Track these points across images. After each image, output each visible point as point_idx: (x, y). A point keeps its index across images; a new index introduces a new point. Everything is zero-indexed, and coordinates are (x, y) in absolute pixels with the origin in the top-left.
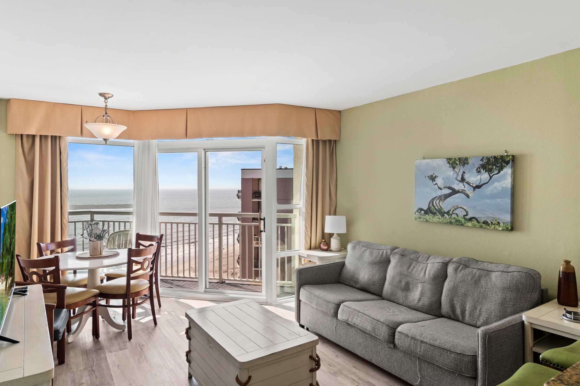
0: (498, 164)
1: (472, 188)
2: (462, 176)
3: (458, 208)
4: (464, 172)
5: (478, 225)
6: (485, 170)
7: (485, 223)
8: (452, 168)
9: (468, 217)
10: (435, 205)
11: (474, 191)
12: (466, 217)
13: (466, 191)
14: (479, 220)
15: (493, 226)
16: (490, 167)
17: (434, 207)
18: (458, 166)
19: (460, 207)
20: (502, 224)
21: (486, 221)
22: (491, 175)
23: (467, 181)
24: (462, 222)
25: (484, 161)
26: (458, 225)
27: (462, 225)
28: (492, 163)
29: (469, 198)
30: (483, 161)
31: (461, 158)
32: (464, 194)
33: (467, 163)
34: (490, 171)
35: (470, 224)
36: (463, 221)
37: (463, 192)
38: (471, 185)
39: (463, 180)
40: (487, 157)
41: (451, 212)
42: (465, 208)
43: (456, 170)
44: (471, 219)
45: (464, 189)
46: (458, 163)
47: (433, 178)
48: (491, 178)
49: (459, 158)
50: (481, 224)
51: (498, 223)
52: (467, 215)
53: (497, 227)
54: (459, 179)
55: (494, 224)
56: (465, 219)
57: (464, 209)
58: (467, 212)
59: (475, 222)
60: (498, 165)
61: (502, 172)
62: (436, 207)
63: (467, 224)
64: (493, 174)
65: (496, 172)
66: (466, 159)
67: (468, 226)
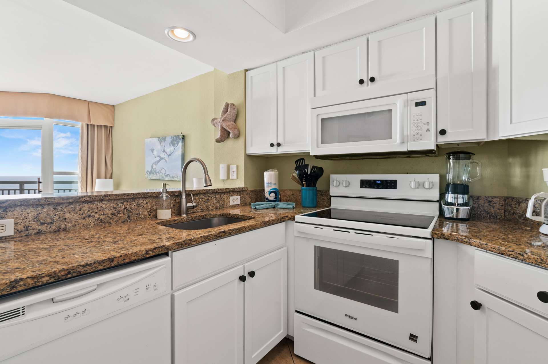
0: (177, 140)
2: (164, 148)
4: (164, 146)
6: (172, 144)
8: (160, 144)
10: (153, 168)
11: (168, 157)
12: (165, 174)
16: (174, 142)
17: (153, 169)
18: (162, 142)
19: (163, 168)
20: (178, 177)
21: (173, 176)
23: (166, 152)
25: (172, 139)
27: (164, 179)
28: (175, 140)
29: (166, 162)
32: (165, 160)
33: (165, 140)
35: (167, 179)
36: (164, 177)
38: (167, 154)
39: (164, 151)
40: (173, 136)
41: (160, 172)
42: (165, 169)
43: (161, 145)
44: (167, 176)
45: (164, 157)
46: (162, 140)
47: (152, 151)
48: (174, 149)
49: (162, 137)
50: (171, 178)
54: (163, 150)
55: (176, 178)
58: (166, 171)
59: (169, 177)
61: (178, 146)
62: (154, 169)
64: (175, 146)
66: (165, 137)
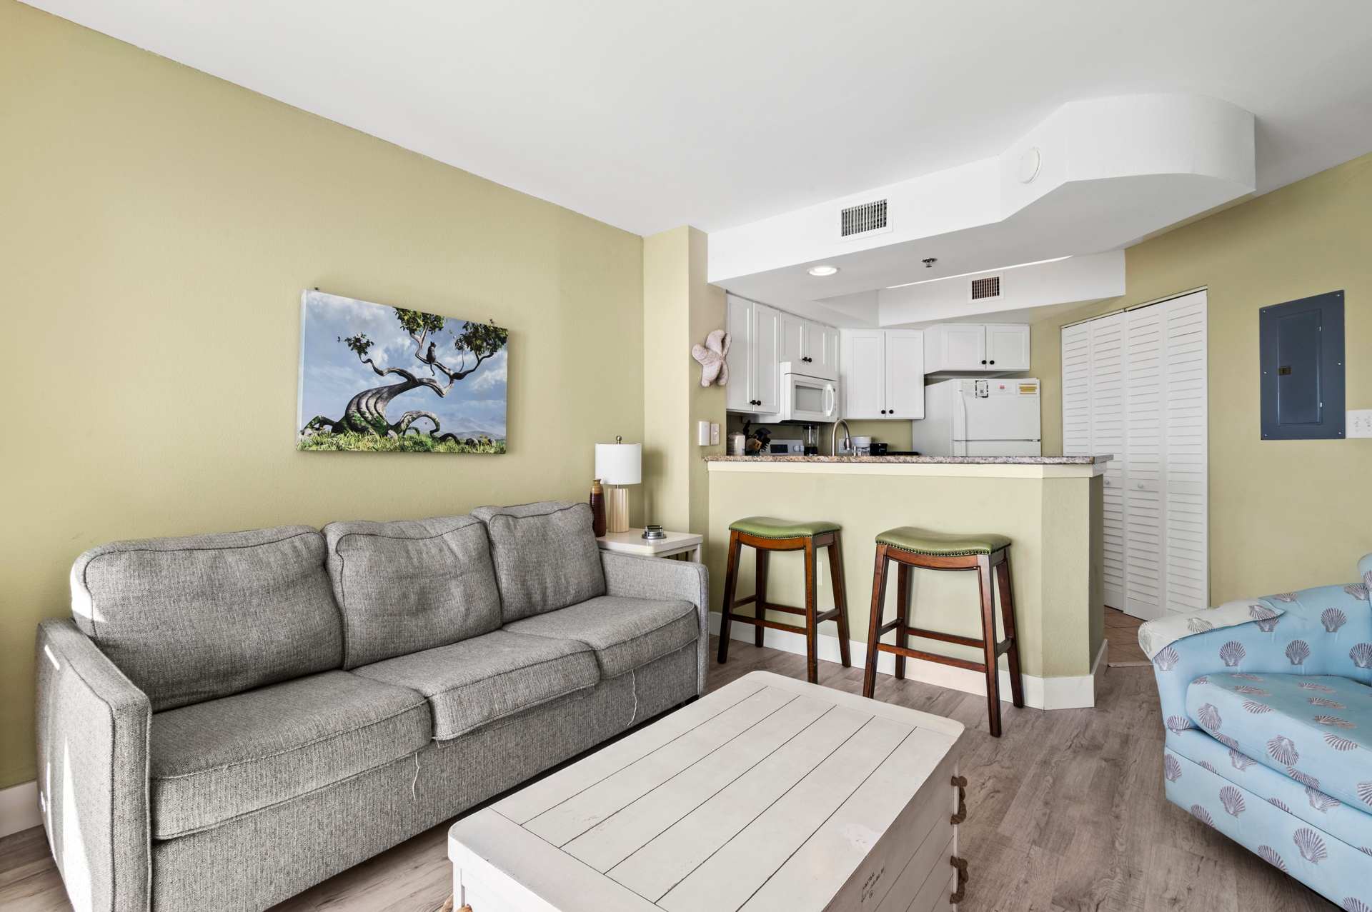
0: (490, 339)
1: (448, 377)
2: (430, 350)
3: (419, 417)
4: (433, 345)
5: (457, 448)
6: (470, 347)
7: (470, 442)
8: (407, 332)
9: (438, 435)
10: (364, 409)
11: (451, 382)
12: (435, 434)
13: (435, 382)
14: (459, 438)
15: (482, 447)
16: (478, 342)
17: (362, 414)
18: (421, 328)
19: (423, 413)
20: (494, 444)
21: (470, 439)
22: (480, 358)
23: (439, 363)
24: (426, 445)
25: (469, 331)
26: (420, 451)
27: (428, 451)
28: (481, 336)
29: (441, 396)
30: (467, 330)
31: (428, 314)
32: (433, 387)
33: (438, 327)
34: (477, 349)
35: (441, 448)
36: (429, 442)
37: (430, 383)
38: (447, 371)
39: (430, 359)
40: (473, 324)
41: (403, 426)
42: (434, 416)
43: (416, 336)
44: (444, 438)
45: (433, 378)
46: (422, 323)
47: (360, 346)
48: (479, 361)
49: (423, 314)
50: (463, 445)
51: (490, 441)
52: (437, 430)
53: (487, 448)
54: (424, 355)
55: (483, 445)
56: (434, 438)
57: (431, 418)
58: (437, 425)
59: (452, 443)
60: (491, 342)
61: (495, 355)
62: (367, 415)
63: (436, 449)
64: (483, 355)
65: (487, 353)
66: (438, 319)
67: (439, 453)
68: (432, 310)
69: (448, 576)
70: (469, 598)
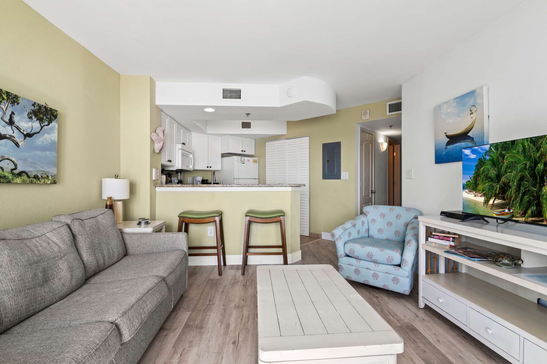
0: (48, 115)
1: (23, 135)
2: (11, 117)
3: (3, 159)
4: (13, 113)
5: (28, 180)
6: (36, 118)
7: (36, 177)
9: (16, 172)
11: (25, 139)
12: (14, 171)
13: (15, 138)
14: (29, 174)
15: (43, 180)
16: (41, 116)
18: (5, 101)
19: (7, 158)
20: (50, 178)
21: (37, 175)
22: (42, 125)
23: (17, 126)
24: (8, 178)
25: (36, 108)
26: (3, 182)
27: (9, 182)
28: (43, 112)
29: (18, 147)
30: (34, 107)
31: (10, 93)
32: (13, 141)
33: (16, 102)
34: (41, 120)
35: (18, 180)
36: (10, 176)
37: (11, 138)
38: (22, 131)
39: (11, 122)
40: (38, 104)
42: (13, 159)
43: (2, 106)
44: (20, 174)
45: (13, 135)
46: (6, 98)
48: (42, 128)
49: (6, 92)
50: (32, 179)
51: (48, 176)
52: (15, 169)
53: (46, 180)
55: (44, 178)
56: (13, 174)
57: (11, 161)
58: (16, 165)
59: (25, 177)
60: (48, 117)
61: (51, 125)
63: (15, 181)
64: (44, 124)
65: (46, 123)
66: (16, 97)
67: (17, 183)
68: (14, 91)
69: (57, 258)
70: (71, 269)
